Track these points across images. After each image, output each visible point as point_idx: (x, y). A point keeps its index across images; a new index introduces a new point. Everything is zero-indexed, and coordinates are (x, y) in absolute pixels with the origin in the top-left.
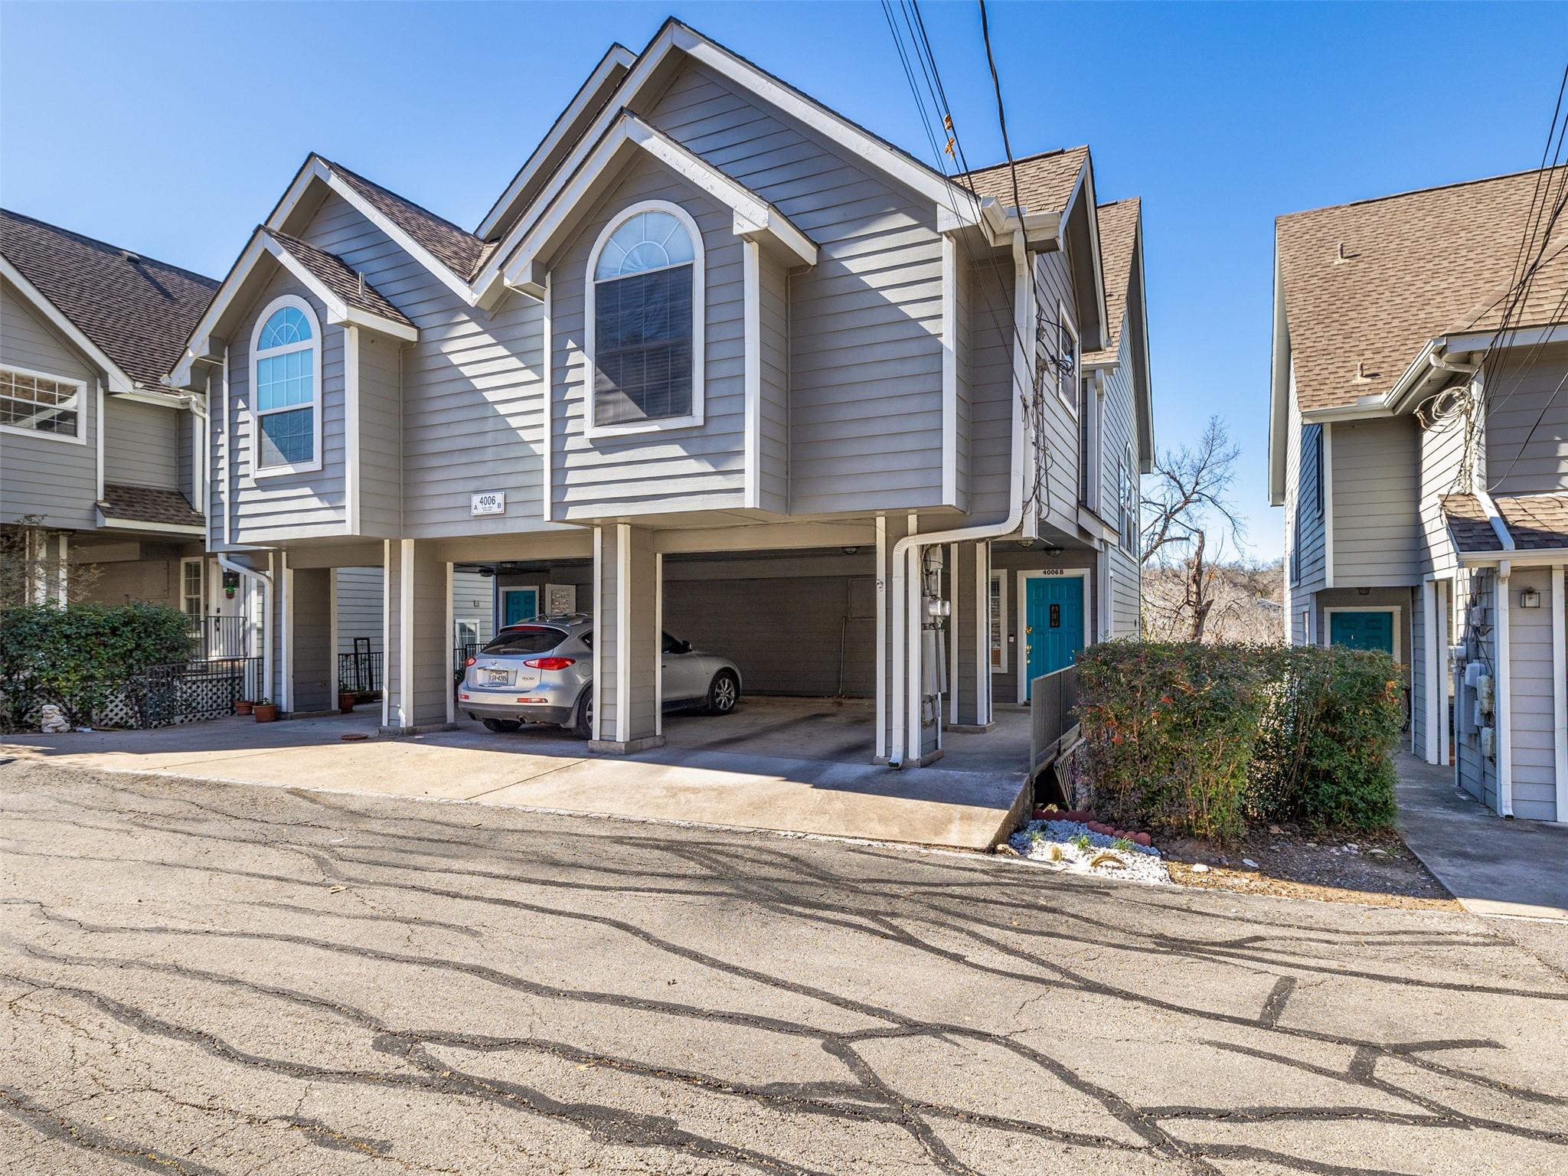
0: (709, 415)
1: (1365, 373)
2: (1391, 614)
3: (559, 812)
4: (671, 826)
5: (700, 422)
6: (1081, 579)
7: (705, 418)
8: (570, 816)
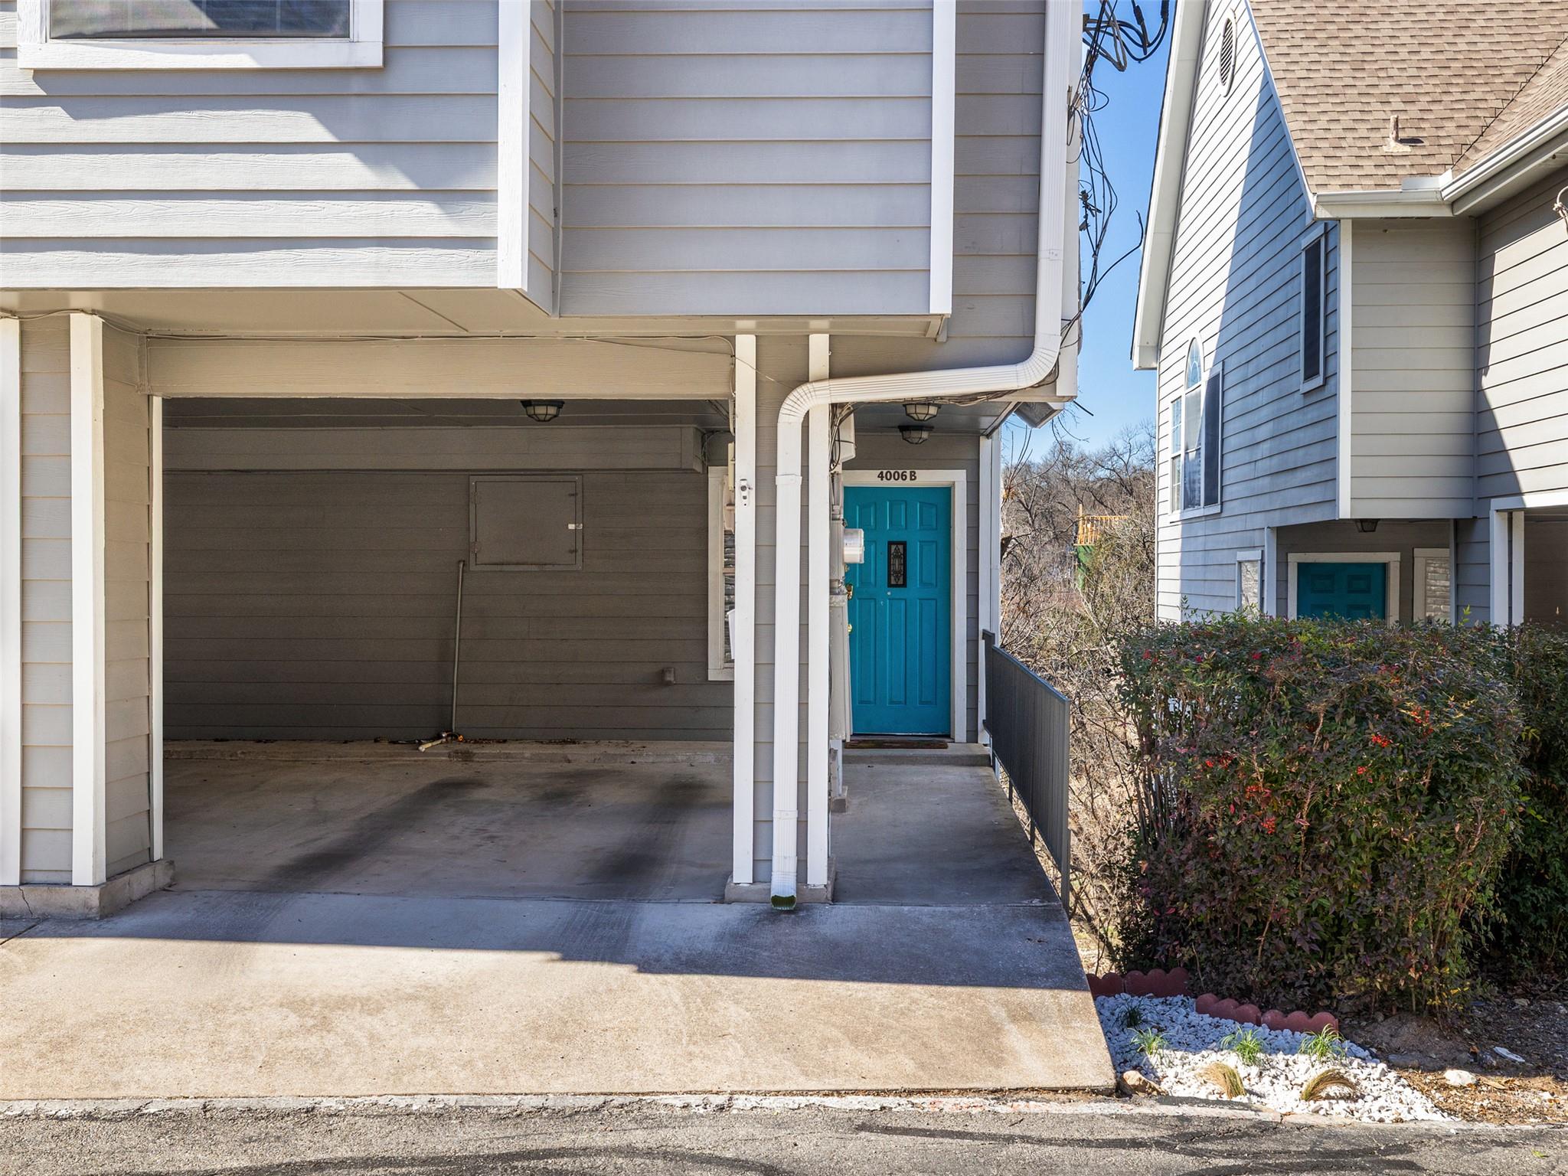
0: (396, 42)
1: (1402, 135)
2: (1384, 567)
3: (52, 1108)
4: (392, 1115)
5: (373, 57)
6: (947, 492)
7: (386, 49)
8: (90, 1117)
